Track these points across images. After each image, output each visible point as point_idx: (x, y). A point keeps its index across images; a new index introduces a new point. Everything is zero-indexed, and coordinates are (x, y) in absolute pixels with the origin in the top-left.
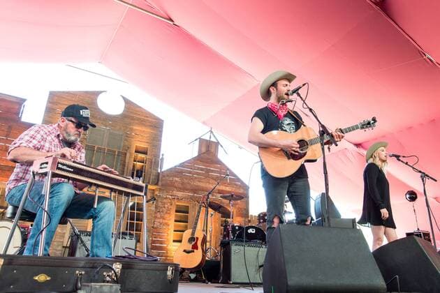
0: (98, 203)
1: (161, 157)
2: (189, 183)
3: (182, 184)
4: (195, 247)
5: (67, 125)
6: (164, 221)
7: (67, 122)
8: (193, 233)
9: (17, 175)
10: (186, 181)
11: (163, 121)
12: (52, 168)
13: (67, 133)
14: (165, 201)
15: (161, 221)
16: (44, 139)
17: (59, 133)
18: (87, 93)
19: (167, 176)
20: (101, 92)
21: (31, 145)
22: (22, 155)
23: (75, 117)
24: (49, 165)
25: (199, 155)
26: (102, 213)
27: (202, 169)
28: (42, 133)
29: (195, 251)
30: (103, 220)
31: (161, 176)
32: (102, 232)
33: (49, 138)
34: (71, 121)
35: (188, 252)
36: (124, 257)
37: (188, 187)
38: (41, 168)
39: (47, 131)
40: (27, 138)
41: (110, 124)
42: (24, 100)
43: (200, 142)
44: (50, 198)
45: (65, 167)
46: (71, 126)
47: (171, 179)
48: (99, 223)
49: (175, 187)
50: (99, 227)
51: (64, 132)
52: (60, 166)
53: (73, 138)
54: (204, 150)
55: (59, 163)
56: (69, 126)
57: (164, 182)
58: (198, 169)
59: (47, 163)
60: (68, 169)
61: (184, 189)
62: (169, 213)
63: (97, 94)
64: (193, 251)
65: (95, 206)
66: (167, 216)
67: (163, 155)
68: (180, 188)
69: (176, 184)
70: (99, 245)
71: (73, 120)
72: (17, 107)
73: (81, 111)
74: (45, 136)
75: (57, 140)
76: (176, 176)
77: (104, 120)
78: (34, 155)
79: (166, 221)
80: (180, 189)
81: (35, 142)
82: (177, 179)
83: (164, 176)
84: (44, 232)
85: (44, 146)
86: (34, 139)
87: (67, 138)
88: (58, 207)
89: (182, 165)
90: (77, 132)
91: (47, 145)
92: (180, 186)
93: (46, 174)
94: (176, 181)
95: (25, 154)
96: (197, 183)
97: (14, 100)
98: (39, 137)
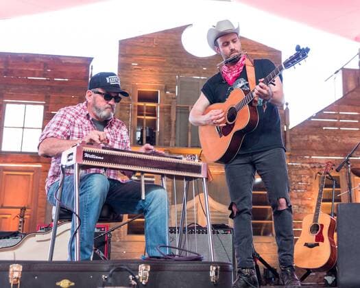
0: (146, 194)
1: (285, 107)
2: (334, 142)
3: (324, 144)
4: (320, 238)
5: (95, 98)
6: (304, 202)
7: (93, 95)
8: (316, 219)
9: (53, 171)
10: (328, 138)
11: (280, 52)
12: (77, 160)
13: (96, 108)
14: (300, 172)
15: (300, 202)
16: (73, 124)
17: (87, 112)
18: (166, 32)
19: (299, 134)
20: (185, 27)
21: (59, 133)
22: (51, 147)
23: (102, 88)
24: (74, 157)
25: (345, 95)
26: (152, 206)
27: (352, 117)
28: (68, 116)
29: (320, 243)
30: (154, 215)
31: (288, 137)
32: (156, 229)
33: (78, 121)
34: (99, 93)
35: (311, 246)
36: (158, 258)
37: (334, 147)
38: (69, 160)
39: (74, 114)
40: (54, 126)
41: (204, 72)
42: (90, 59)
43: (343, 74)
44: (80, 195)
45: (93, 156)
46: (100, 98)
47: (305, 138)
48: (151, 217)
49: (314, 150)
50: (151, 223)
51: (94, 109)
52: (87, 155)
53: (104, 113)
54: (352, 85)
55: (84, 152)
56: (97, 99)
57: (295, 145)
58: (347, 117)
59: (72, 154)
60: (97, 157)
61: (327, 152)
62: (310, 190)
63: (181, 30)
64: (318, 245)
65: (143, 198)
66: (307, 194)
67: (287, 104)
68: (323, 151)
69: (314, 145)
70: (153, 244)
71: (100, 90)
72: (84, 70)
73: (107, 79)
74: (73, 120)
75: (87, 122)
76: (312, 134)
77: (195, 67)
78: (62, 146)
79: (307, 202)
80: (322, 153)
81: (63, 129)
82: (315, 137)
83: (294, 136)
84: (77, 234)
85: (73, 132)
86: (61, 125)
87: (98, 115)
88: (91, 203)
89: (320, 114)
90: (107, 105)
91: (76, 130)
92: (321, 147)
93: (72, 167)
94: (314, 141)
95: (54, 146)
96: (347, 140)
97: (79, 61)
98: (66, 122)
